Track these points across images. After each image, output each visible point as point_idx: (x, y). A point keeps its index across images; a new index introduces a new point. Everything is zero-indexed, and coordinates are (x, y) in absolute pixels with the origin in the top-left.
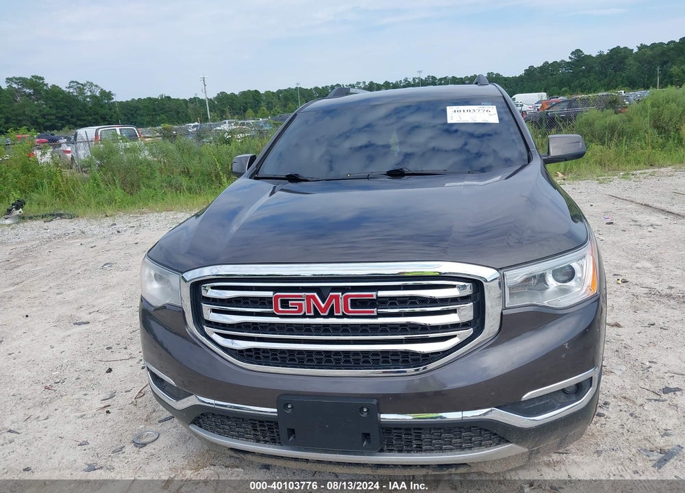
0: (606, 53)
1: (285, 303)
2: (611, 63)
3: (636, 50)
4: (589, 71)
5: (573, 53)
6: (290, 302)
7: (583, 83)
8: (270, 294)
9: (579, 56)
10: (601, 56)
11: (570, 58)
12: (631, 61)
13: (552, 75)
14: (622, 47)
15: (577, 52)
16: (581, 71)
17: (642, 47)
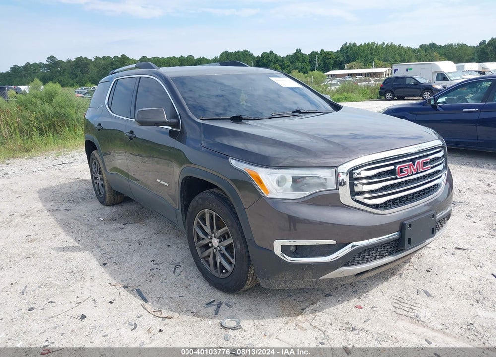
0: (73, 61)
1: (401, 170)
2: (78, 67)
3: (93, 60)
4: (64, 72)
5: (48, 58)
6: (404, 169)
7: (61, 81)
8: (392, 167)
9: (53, 61)
10: (69, 62)
11: (47, 61)
12: (91, 67)
13: (34, 73)
14: (84, 57)
15: (51, 58)
16: (57, 71)
17: (97, 58)
